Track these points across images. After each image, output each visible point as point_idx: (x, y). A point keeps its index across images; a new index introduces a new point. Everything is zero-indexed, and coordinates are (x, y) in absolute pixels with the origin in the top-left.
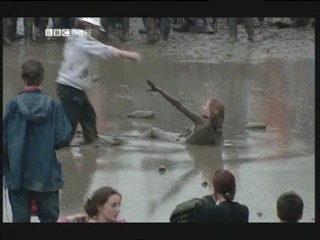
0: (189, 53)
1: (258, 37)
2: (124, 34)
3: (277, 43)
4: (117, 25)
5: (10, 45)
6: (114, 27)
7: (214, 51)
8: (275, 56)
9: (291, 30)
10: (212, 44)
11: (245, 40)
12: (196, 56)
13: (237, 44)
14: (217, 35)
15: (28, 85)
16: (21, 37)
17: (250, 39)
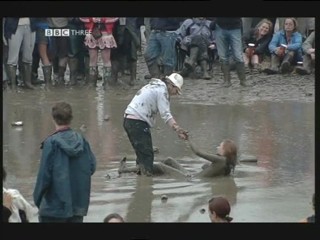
0: (189, 96)
1: (249, 83)
2: (132, 79)
3: (265, 88)
4: (126, 72)
5: (32, 89)
6: (123, 73)
7: (210, 94)
8: (264, 99)
9: (278, 76)
10: (209, 88)
11: (238, 85)
12: (195, 99)
13: (230, 88)
14: (213, 81)
15: (60, 124)
16: (42, 82)
17: (241, 84)
